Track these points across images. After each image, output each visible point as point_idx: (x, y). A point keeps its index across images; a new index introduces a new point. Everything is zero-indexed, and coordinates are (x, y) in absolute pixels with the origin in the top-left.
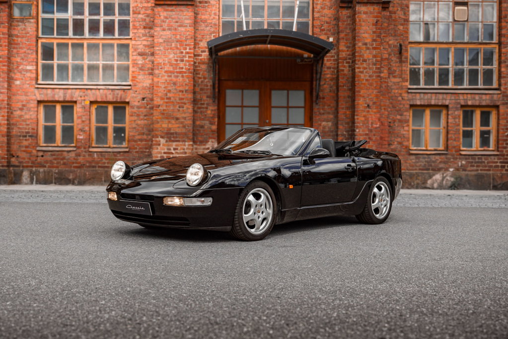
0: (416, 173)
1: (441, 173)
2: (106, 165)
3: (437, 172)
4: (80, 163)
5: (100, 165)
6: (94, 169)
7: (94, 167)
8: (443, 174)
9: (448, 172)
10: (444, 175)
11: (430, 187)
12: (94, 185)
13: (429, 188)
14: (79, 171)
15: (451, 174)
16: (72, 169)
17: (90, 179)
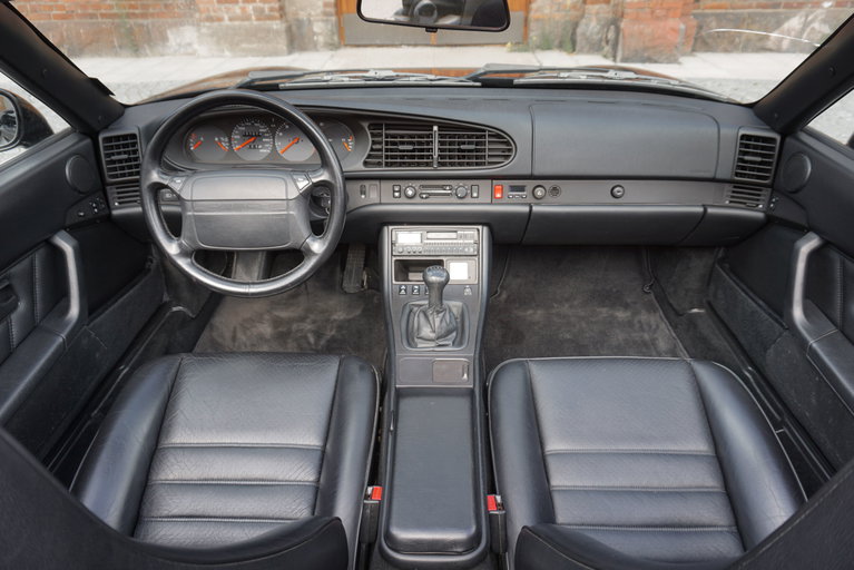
0: (749, 14)
1: (803, 12)
2: (115, 11)
3: (793, 10)
4: (63, 8)
5: (103, 11)
6: (94, 20)
7: (92, 16)
8: (807, 16)
9: (819, 11)
10: (810, 18)
11: (774, 47)
12: (100, 56)
13: (770, 50)
14: (65, 26)
15: (823, 16)
16: (53, 21)
17: (90, 44)
